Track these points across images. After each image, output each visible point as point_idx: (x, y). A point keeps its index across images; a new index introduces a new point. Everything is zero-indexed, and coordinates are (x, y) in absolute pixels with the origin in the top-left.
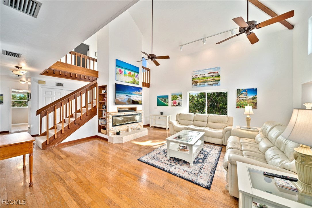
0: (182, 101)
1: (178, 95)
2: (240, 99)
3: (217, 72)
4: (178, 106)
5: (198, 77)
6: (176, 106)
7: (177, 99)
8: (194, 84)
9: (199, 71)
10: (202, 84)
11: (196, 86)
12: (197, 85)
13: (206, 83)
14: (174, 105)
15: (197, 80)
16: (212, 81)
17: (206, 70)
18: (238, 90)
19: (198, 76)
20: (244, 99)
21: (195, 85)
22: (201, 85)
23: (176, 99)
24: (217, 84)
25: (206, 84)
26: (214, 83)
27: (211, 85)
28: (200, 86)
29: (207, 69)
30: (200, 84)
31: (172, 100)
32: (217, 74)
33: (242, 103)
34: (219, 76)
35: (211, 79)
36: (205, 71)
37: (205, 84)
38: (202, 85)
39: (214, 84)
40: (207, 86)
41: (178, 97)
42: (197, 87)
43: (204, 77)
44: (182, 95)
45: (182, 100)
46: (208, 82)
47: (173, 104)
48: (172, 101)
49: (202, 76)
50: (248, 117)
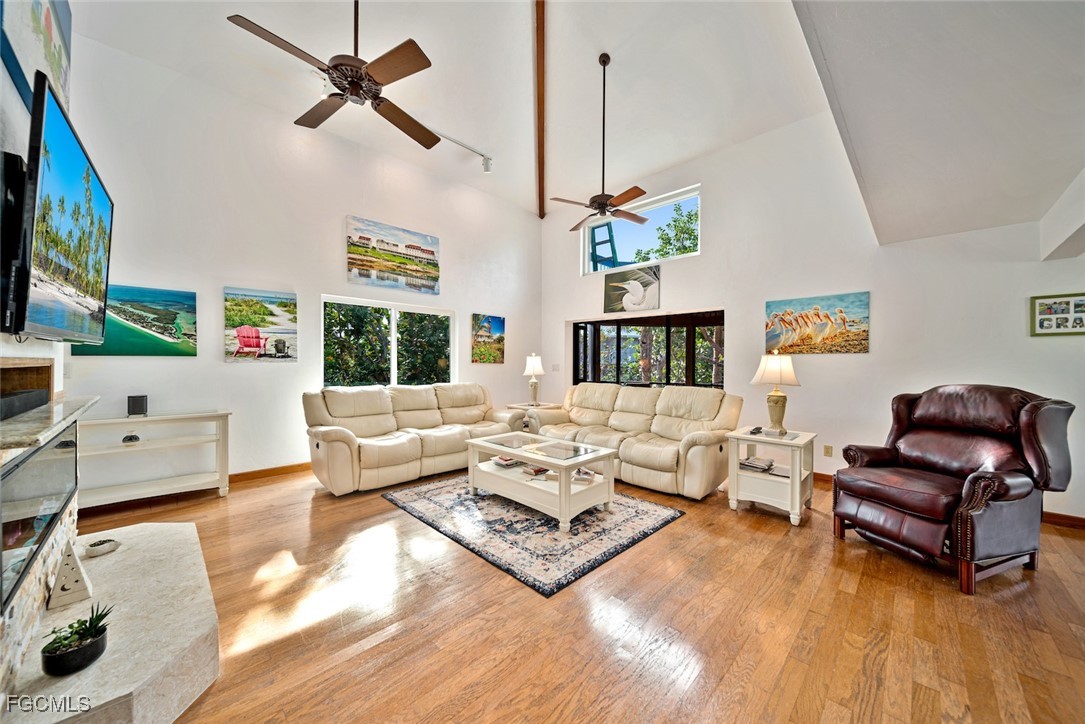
0: (298, 335)
1: (272, 303)
2: (480, 339)
3: (433, 253)
4: (270, 356)
5: (374, 248)
6: (260, 356)
7: (263, 320)
8: (355, 271)
9: (376, 224)
10: (386, 275)
11: (364, 279)
12: (368, 276)
13: (399, 277)
14: (247, 349)
15: (369, 258)
16: (419, 275)
17: (401, 233)
18: (476, 317)
19: (373, 243)
20: (487, 340)
21: (361, 275)
22: (382, 279)
23: (256, 318)
24: (432, 288)
25: (402, 280)
26: (424, 282)
27: (414, 286)
28: (382, 283)
29: (404, 230)
30: (382, 274)
31: (230, 324)
32: (430, 257)
33: (482, 350)
34: (436, 265)
35: (415, 267)
36: (396, 232)
37: (396, 280)
38: (387, 282)
39: (424, 286)
40: (403, 289)
41: (272, 314)
42: (367, 284)
43: (396, 254)
44: (295, 305)
45: (298, 326)
46: (406, 275)
47: (234, 348)
48: (233, 332)
49: (386, 247)
50: (534, 380)
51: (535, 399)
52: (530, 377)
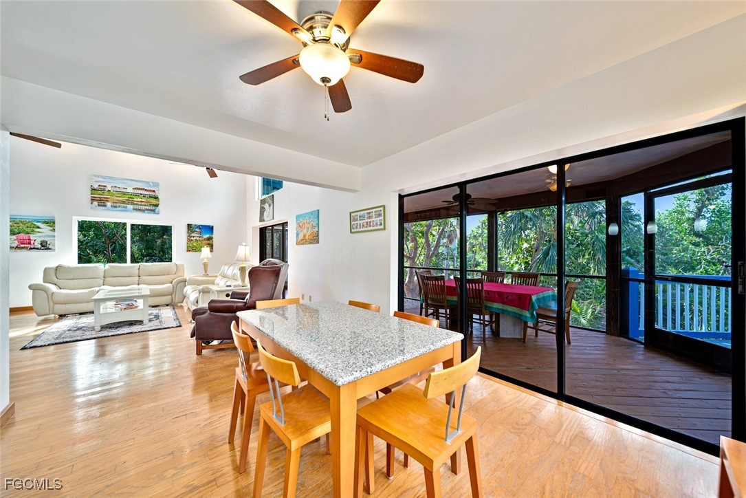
0: (56, 238)
1: (38, 222)
2: (192, 238)
3: (154, 191)
4: (38, 249)
5: (109, 191)
6: (31, 249)
7: (33, 231)
8: (95, 203)
9: (110, 178)
10: (118, 205)
11: (102, 208)
12: (105, 206)
13: (128, 206)
14: (22, 246)
15: (105, 196)
16: (143, 203)
17: (130, 182)
18: (189, 226)
19: (109, 188)
20: (198, 239)
21: (99, 205)
22: (115, 207)
23: (29, 230)
24: (153, 211)
25: (130, 207)
26: (147, 208)
27: (140, 210)
28: (115, 209)
29: (132, 180)
30: (115, 204)
31: (12, 233)
32: (153, 193)
33: (194, 244)
34: (156, 198)
35: (140, 200)
36: (126, 181)
37: (126, 207)
38: (119, 208)
39: (147, 210)
41: (38, 227)
42: (104, 210)
43: (124, 193)
44: (54, 223)
45: (56, 234)
46: (133, 204)
47: (15, 245)
48: (14, 237)
49: (118, 190)
50: (206, 261)
51: (206, 271)
52: (203, 259)
